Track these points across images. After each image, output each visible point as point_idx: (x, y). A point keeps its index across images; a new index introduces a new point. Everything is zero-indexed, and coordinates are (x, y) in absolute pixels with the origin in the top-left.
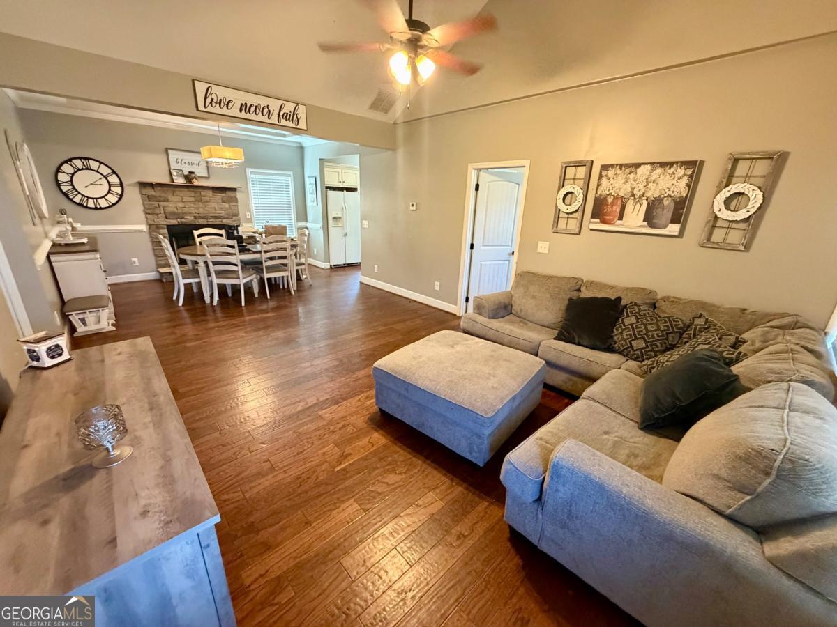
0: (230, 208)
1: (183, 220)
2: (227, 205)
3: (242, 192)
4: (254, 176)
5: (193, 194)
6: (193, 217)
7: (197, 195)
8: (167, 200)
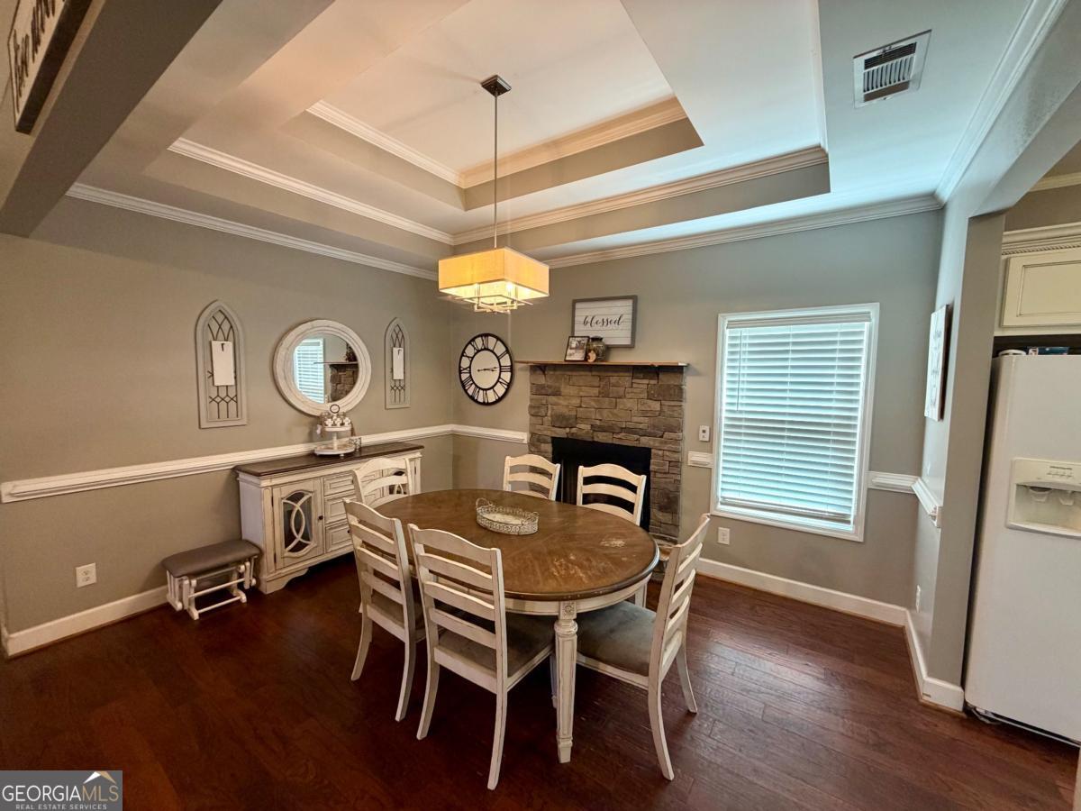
0: (661, 411)
1: (574, 430)
2: (656, 406)
3: (697, 373)
4: (737, 332)
5: (596, 382)
6: (589, 427)
7: (602, 384)
8: (557, 393)
